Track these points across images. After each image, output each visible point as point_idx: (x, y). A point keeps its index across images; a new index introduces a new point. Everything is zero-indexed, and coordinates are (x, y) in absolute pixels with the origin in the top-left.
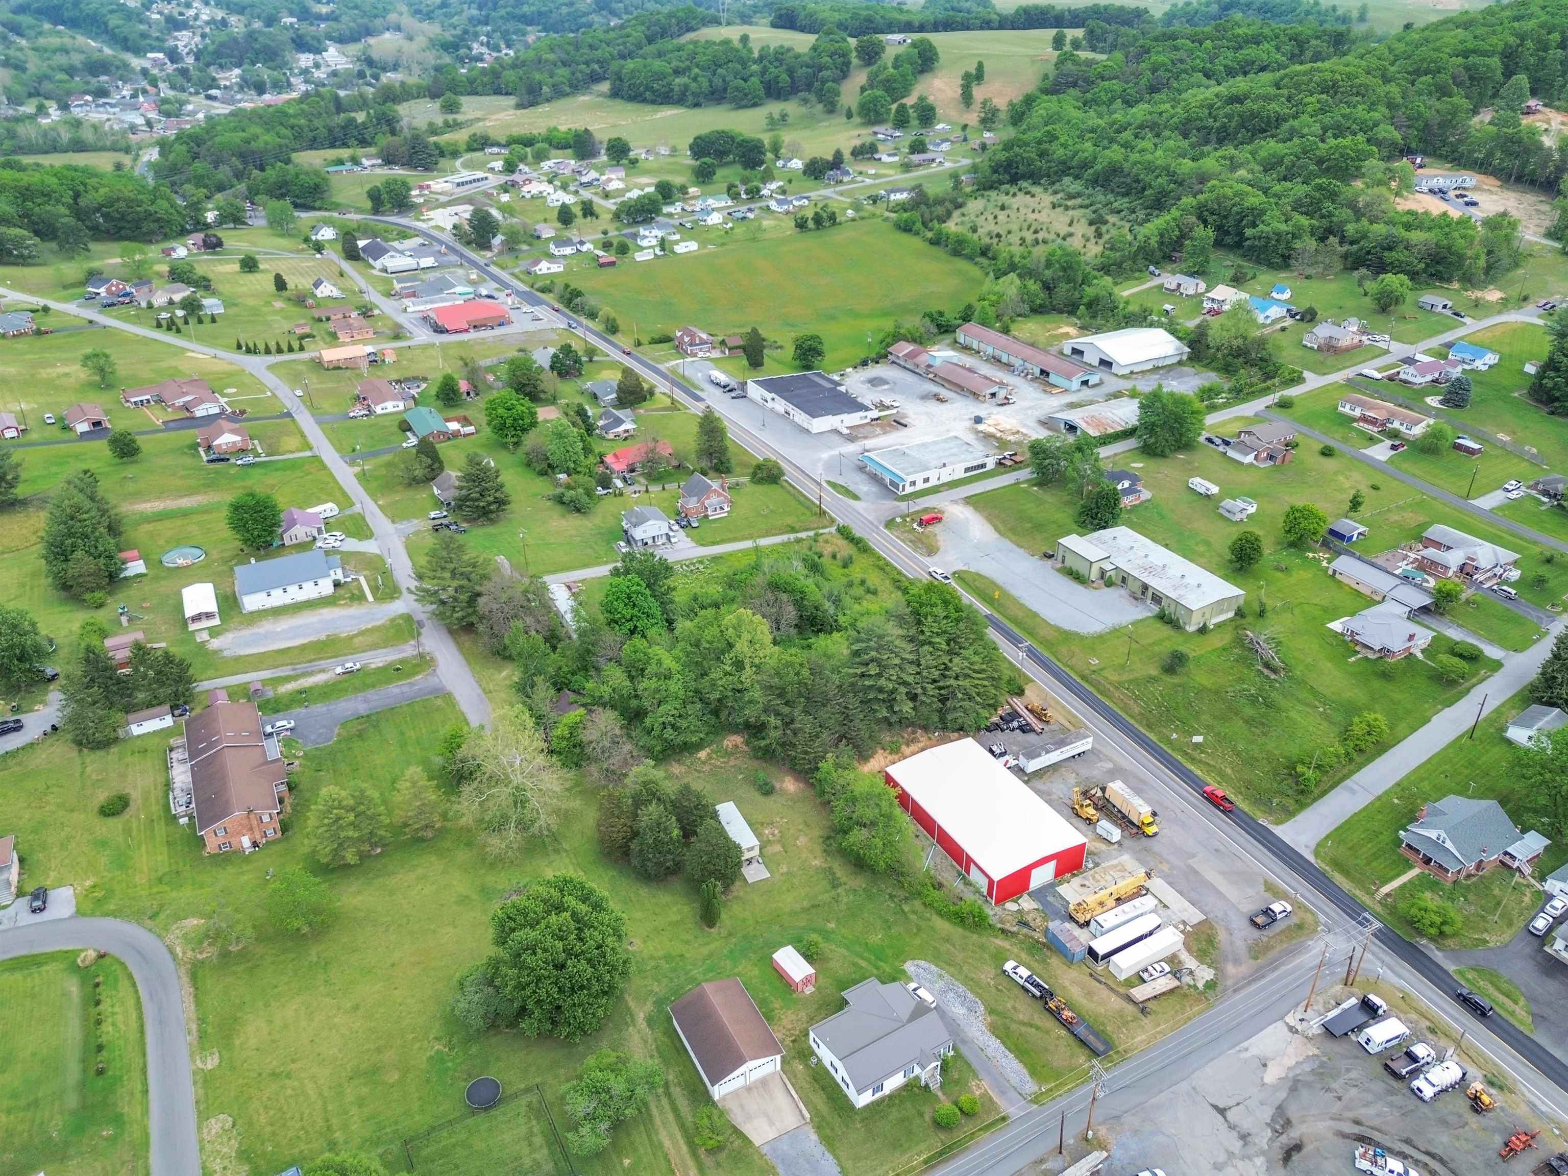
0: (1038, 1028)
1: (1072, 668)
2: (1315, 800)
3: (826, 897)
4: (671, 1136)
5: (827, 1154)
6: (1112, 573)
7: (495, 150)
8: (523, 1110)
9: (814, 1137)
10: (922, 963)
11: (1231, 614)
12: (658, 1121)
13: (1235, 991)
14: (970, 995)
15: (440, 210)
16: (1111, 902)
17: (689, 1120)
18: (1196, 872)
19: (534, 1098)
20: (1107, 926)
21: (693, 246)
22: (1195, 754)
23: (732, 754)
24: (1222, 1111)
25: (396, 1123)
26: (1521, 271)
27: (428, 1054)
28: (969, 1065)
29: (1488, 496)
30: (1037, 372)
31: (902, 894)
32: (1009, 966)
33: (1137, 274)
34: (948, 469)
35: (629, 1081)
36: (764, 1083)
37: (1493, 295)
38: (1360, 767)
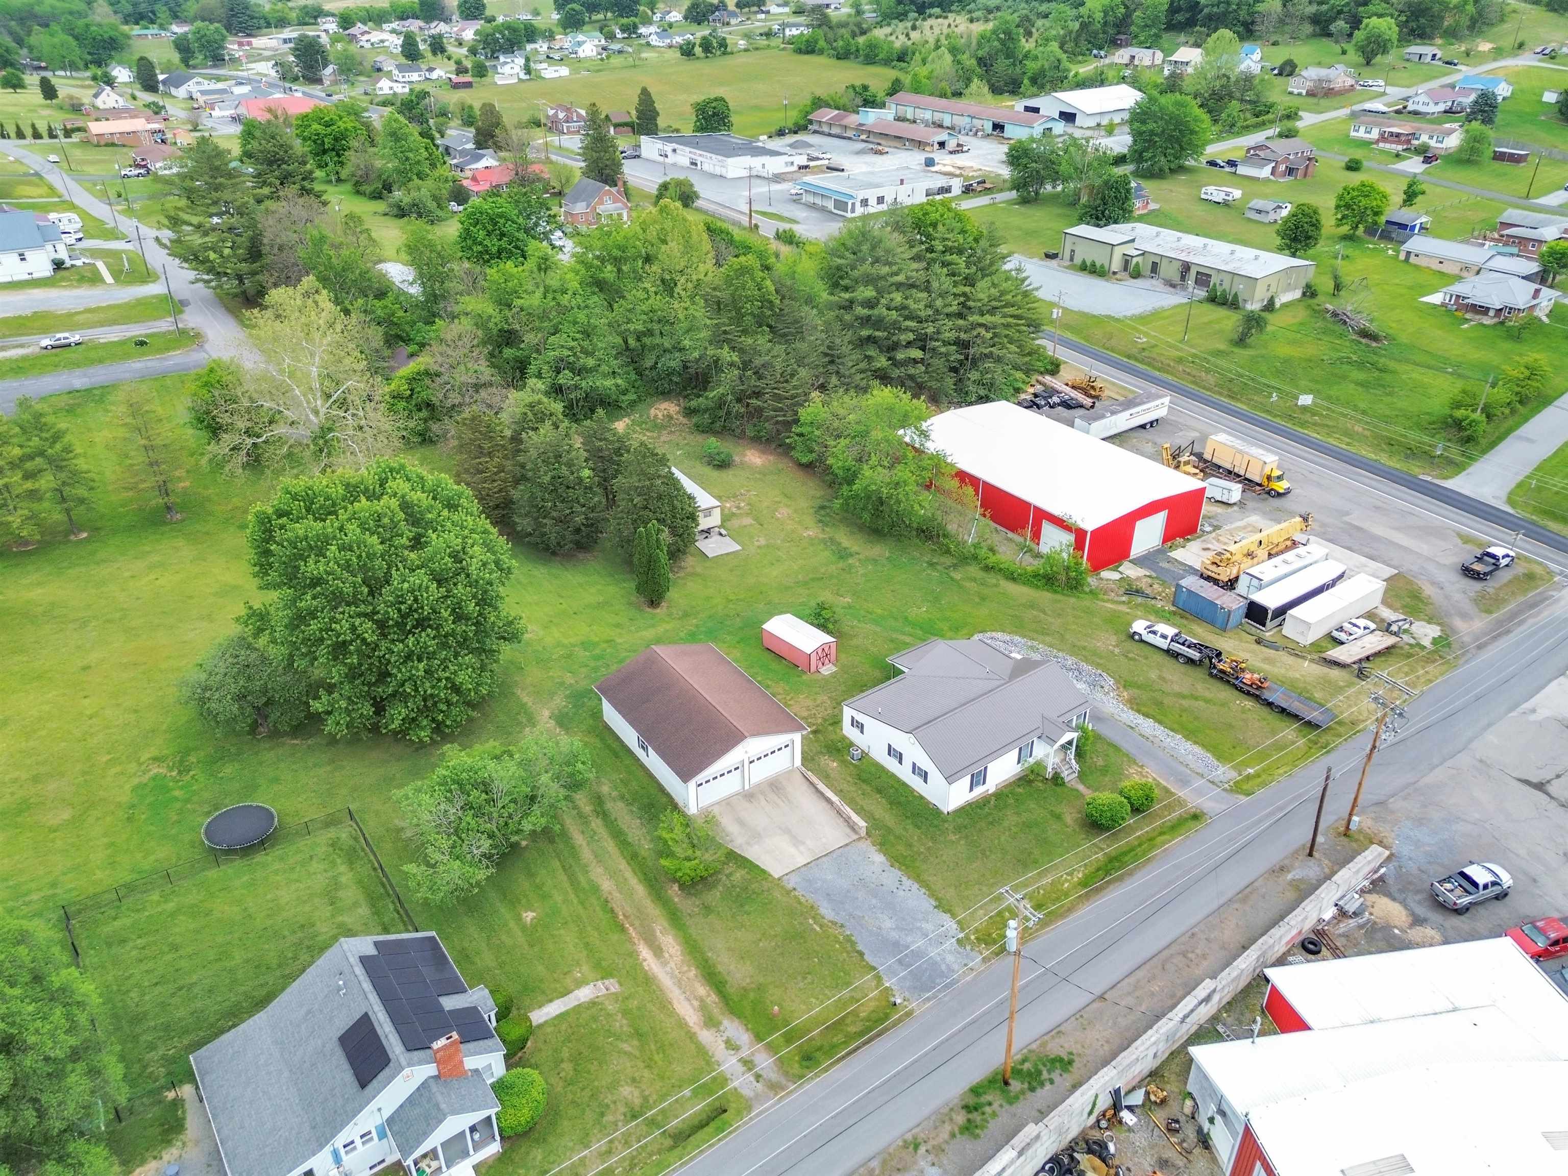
0: (1207, 701)
1: (1113, 351)
2: (1484, 452)
3: (833, 569)
4: (613, 874)
5: (907, 882)
6: (1139, 259)
7: (331, 19)
8: (322, 850)
9: (879, 858)
10: (999, 635)
11: (1298, 294)
12: (586, 854)
13: (1479, 647)
14: (1085, 666)
15: (263, 63)
16: (1262, 553)
17: (646, 847)
18: (1358, 529)
19: (344, 833)
20: (1266, 578)
21: (564, 71)
22: (1307, 417)
23: (663, 427)
24: (1540, 786)
25: (54, 885)
26: (1505, 26)
27: (136, 781)
28: (1117, 749)
29: (1551, 196)
30: (988, 127)
31: (948, 560)
32: (1139, 626)
33: (1080, 58)
34: (907, 188)
35: (525, 764)
36: (775, 785)
37: (1485, 46)
38: (1526, 420)
